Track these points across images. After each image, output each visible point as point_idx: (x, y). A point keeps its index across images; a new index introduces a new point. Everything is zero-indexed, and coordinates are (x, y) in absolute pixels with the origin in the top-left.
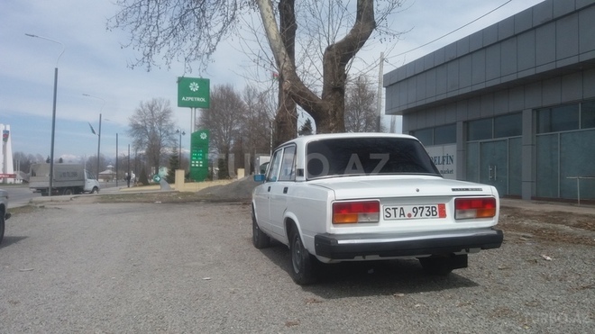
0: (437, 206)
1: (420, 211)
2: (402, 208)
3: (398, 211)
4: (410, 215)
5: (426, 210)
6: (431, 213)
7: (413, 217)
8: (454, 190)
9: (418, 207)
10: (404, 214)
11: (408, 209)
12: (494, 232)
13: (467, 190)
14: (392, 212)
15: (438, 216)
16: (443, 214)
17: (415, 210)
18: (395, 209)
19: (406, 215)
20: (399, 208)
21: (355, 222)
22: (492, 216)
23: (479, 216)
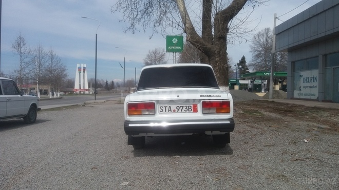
0: (192, 106)
1: (181, 108)
2: (170, 107)
3: (167, 109)
4: (174, 111)
5: (184, 108)
6: (188, 110)
7: (176, 112)
8: (201, 96)
9: (180, 106)
10: (171, 110)
11: (174, 107)
12: (229, 122)
13: (210, 96)
14: (164, 109)
15: (192, 111)
16: (195, 110)
17: (178, 108)
18: (166, 107)
19: (172, 110)
20: (168, 106)
21: (140, 114)
22: (228, 112)
23: (218, 112)
